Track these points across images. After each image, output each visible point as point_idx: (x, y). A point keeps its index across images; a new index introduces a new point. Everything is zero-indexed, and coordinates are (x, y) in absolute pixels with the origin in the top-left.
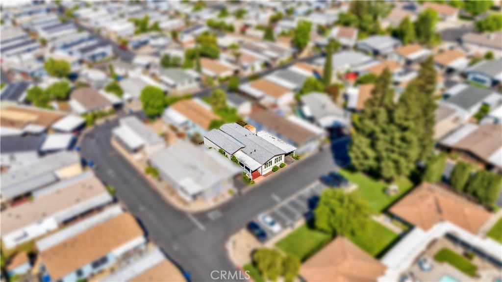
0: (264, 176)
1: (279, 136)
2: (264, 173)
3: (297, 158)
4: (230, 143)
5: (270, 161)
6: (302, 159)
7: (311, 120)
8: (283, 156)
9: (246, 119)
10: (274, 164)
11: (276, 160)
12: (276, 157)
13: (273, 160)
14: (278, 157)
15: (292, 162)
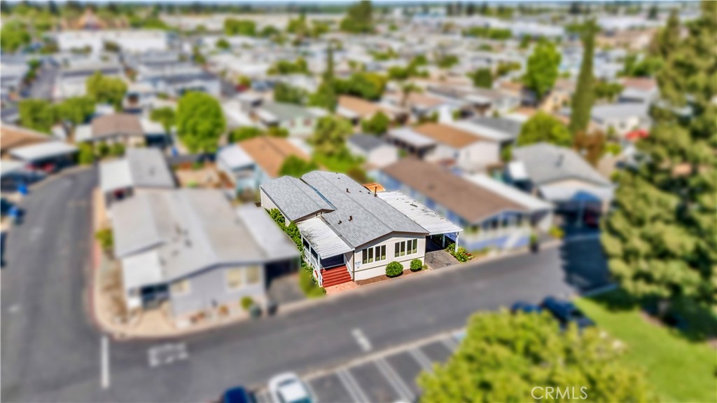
0: (359, 282)
1: (431, 203)
2: (359, 276)
3: (463, 257)
4: (304, 199)
5: (380, 244)
6: (478, 260)
7: (523, 186)
8: (421, 243)
9: (372, 174)
10: (390, 257)
11: (399, 249)
12: (400, 240)
13: (390, 244)
14: (406, 240)
15: (447, 265)
